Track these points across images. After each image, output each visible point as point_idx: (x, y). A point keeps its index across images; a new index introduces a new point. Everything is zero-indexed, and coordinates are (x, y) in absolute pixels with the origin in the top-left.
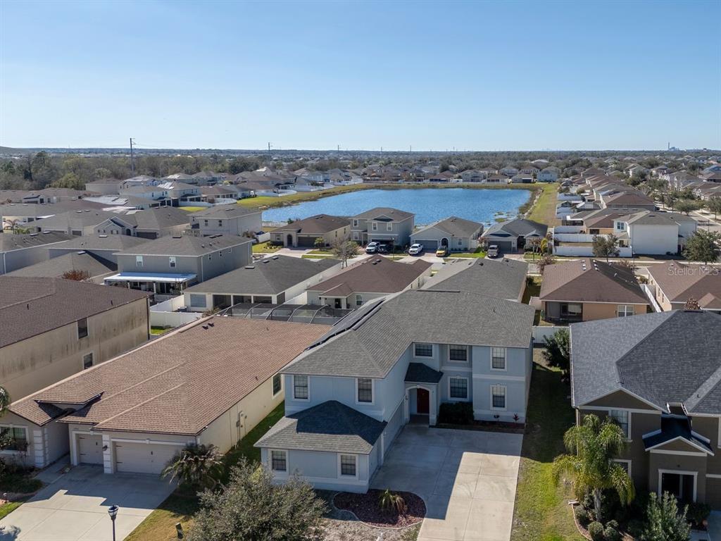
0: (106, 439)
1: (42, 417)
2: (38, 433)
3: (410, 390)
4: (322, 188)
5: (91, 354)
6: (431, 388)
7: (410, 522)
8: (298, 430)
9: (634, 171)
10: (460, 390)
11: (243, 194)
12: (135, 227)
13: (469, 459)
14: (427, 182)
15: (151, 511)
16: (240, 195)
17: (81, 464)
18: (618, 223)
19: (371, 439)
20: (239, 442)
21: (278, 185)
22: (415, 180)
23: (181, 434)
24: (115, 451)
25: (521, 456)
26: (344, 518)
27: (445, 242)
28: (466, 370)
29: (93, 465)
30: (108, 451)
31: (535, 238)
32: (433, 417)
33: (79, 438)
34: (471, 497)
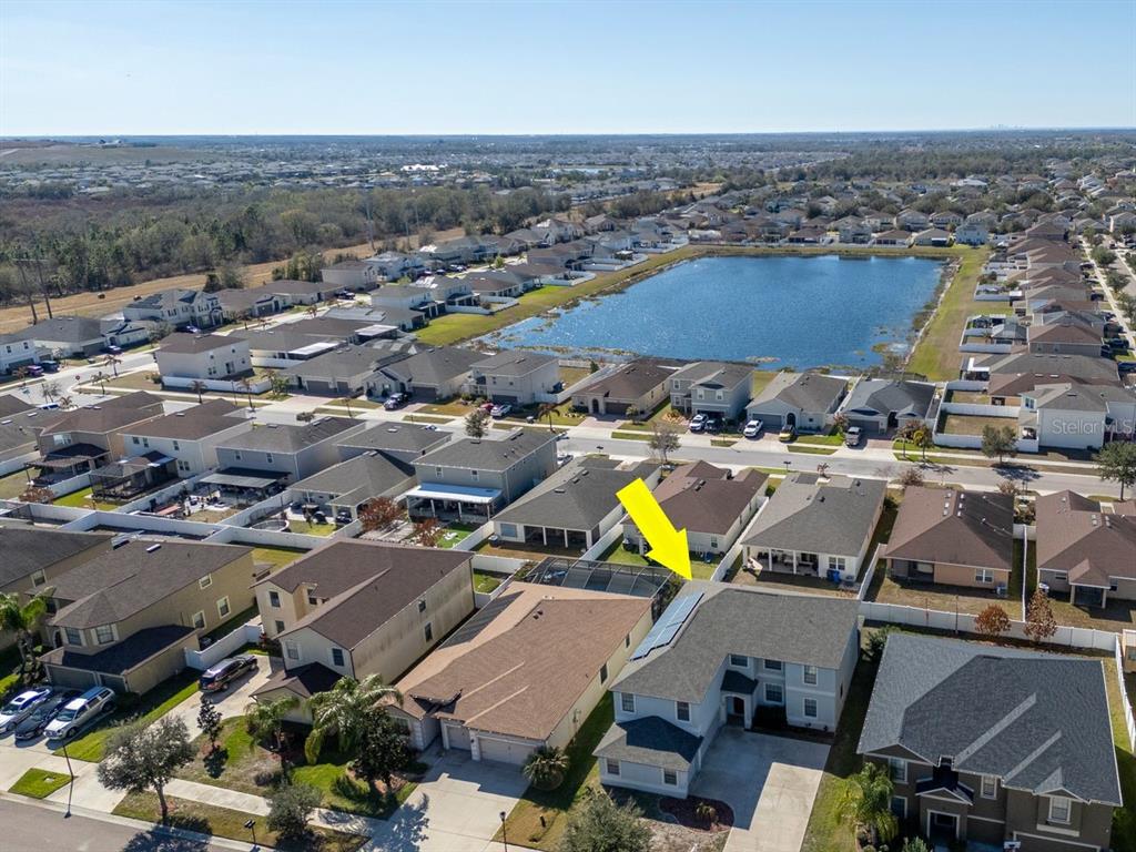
0: (472, 734)
1: (419, 713)
2: (417, 724)
3: (727, 698)
4: (630, 263)
5: (429, 625)
6: (746, 699)
7: (720, 830)
8: (628, 743)
9: (1117, 221)
10: (775, 694)
11: (525, 286)
12: (410, 380)
13: (777, 770)
14: (784, 244)
15: (518, 800)
16: (520, 288)
17: (452, 748)
18: (1027, 400)
19: (689, 757)
20: (576, 735)
21: (568, 264)
22: (768, 240)
23: (534, 739)
24: (480, 744)
25: (825, 770)
26: (667, 821)
27: (791, 419)
28: (780, 678)
29: (462, 750)
30: (475, 743)
31: (911, 418)
32: (748, 722)
33: (449, 728)
34: (773, 810)
